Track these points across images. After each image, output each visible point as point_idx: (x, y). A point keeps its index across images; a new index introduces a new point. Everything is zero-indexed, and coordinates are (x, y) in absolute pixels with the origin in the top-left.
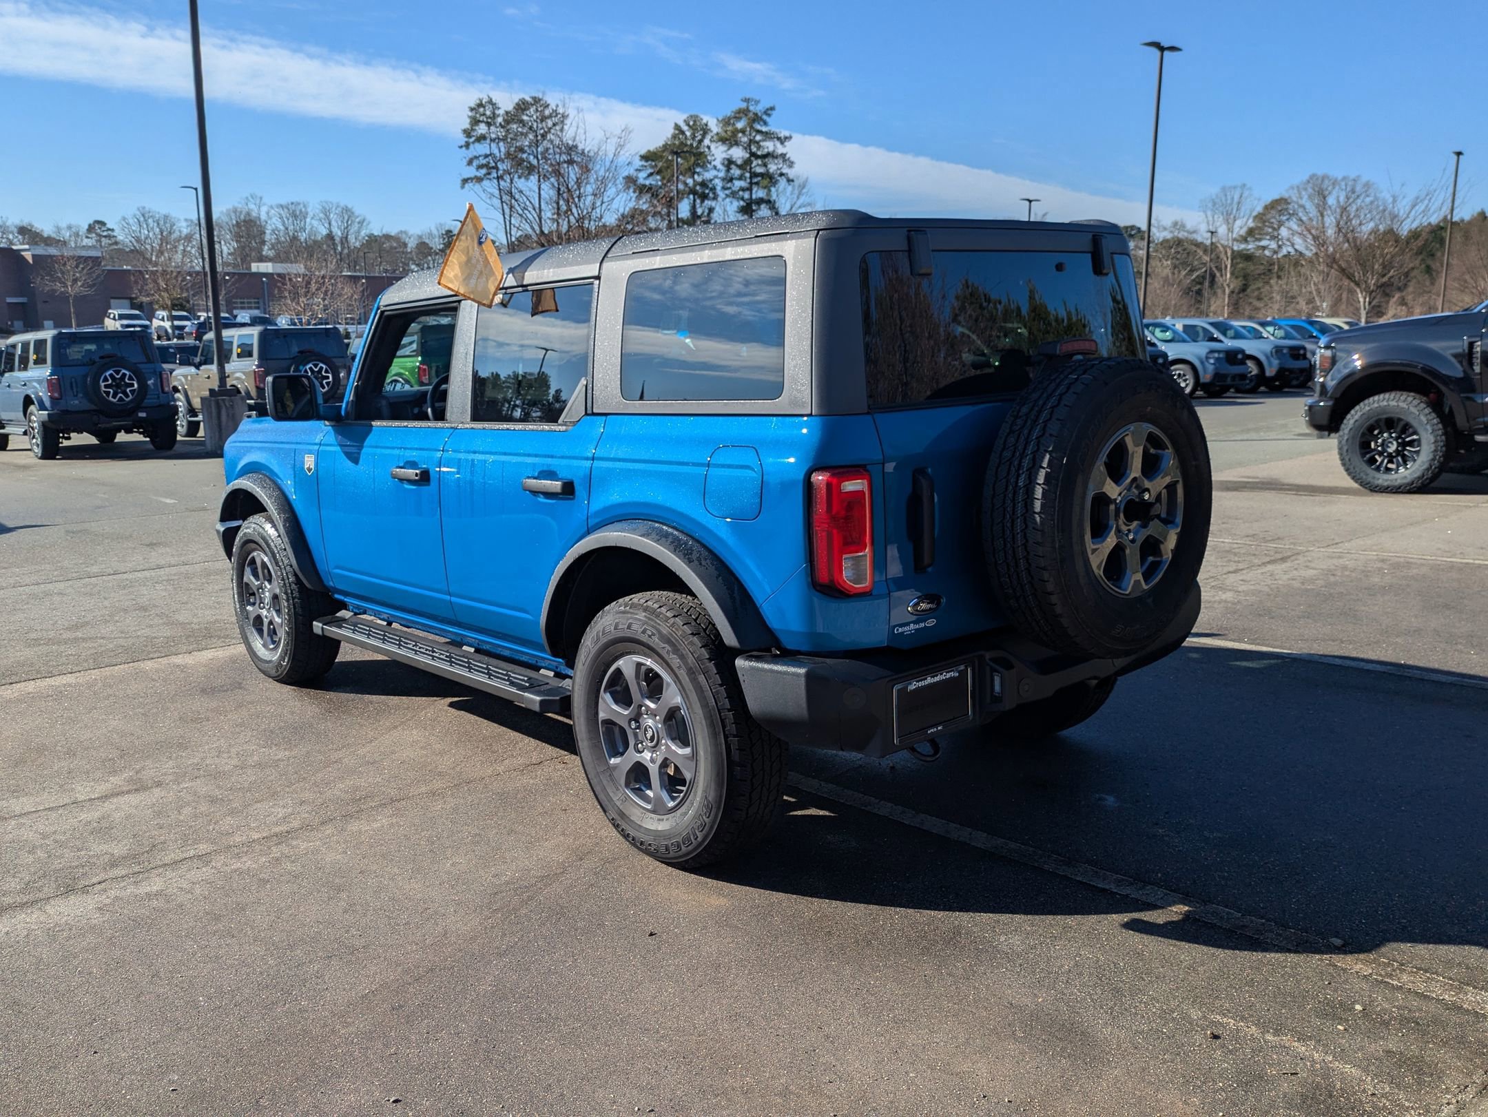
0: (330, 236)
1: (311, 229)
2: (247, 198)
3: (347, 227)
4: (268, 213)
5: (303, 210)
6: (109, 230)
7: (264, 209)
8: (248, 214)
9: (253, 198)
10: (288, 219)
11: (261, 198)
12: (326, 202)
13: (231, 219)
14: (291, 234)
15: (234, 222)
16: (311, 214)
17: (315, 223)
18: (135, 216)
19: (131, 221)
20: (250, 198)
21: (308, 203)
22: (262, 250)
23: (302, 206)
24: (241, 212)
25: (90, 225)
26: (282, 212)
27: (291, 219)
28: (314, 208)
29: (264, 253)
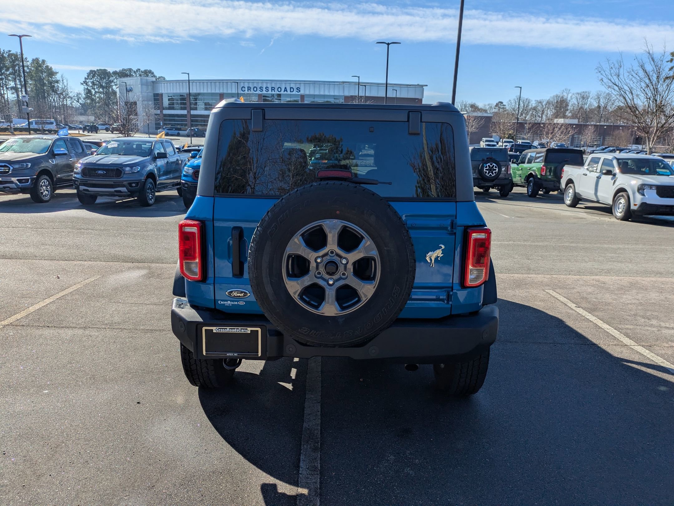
0: (599, 107)
1: (590, 103)
2: (563, 90)
3: (607, 102)
4: (571, 97)
5: (588, 95)
6: (504, 105)
7: (570, 95)
8: (562, 97)
9: (566, 90)
10: (580, 99)
11: (569, 90)
12: (600, 91)
13: (554, 100)
14: (580, 106)
15: (555, 101)
16: (591, 97)
17: (592, 101)
18: (514, 99)
19: (512, 102)
20: (565, 90)
21: (591, 92)
22: (566, 113)
23: (587, 93)
24: (559, 97)
25: (497, 104)
26: (578, 96)
27: (581, 99)
28: (593, 94)
29: (566, 114)
